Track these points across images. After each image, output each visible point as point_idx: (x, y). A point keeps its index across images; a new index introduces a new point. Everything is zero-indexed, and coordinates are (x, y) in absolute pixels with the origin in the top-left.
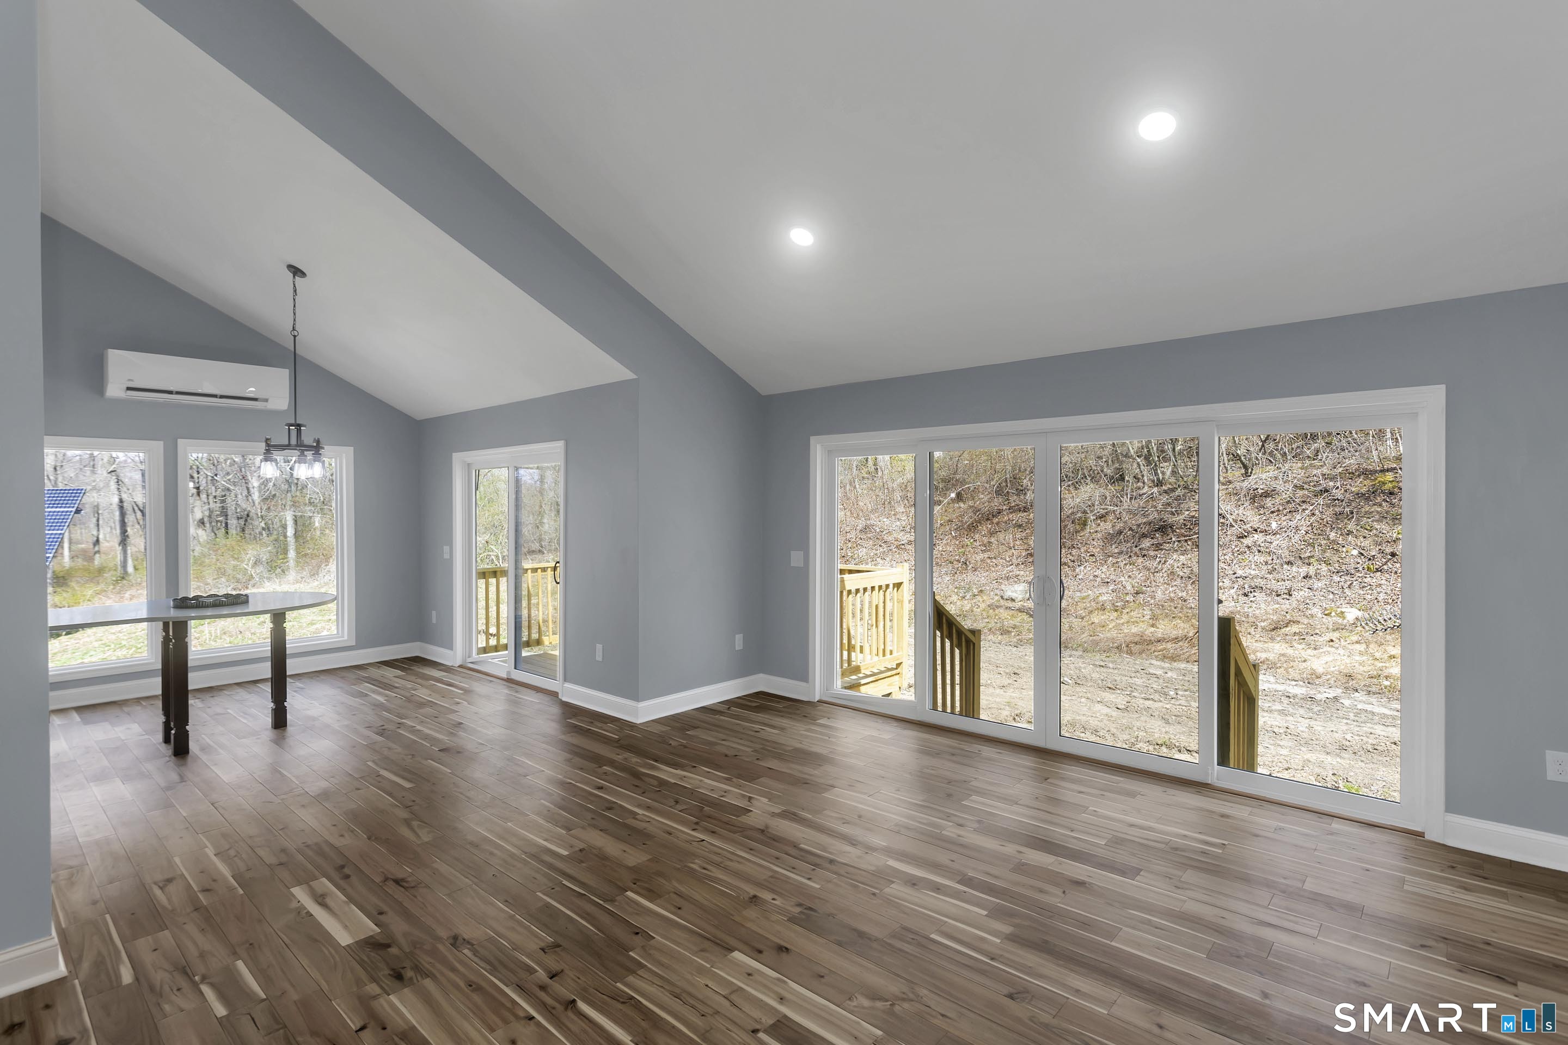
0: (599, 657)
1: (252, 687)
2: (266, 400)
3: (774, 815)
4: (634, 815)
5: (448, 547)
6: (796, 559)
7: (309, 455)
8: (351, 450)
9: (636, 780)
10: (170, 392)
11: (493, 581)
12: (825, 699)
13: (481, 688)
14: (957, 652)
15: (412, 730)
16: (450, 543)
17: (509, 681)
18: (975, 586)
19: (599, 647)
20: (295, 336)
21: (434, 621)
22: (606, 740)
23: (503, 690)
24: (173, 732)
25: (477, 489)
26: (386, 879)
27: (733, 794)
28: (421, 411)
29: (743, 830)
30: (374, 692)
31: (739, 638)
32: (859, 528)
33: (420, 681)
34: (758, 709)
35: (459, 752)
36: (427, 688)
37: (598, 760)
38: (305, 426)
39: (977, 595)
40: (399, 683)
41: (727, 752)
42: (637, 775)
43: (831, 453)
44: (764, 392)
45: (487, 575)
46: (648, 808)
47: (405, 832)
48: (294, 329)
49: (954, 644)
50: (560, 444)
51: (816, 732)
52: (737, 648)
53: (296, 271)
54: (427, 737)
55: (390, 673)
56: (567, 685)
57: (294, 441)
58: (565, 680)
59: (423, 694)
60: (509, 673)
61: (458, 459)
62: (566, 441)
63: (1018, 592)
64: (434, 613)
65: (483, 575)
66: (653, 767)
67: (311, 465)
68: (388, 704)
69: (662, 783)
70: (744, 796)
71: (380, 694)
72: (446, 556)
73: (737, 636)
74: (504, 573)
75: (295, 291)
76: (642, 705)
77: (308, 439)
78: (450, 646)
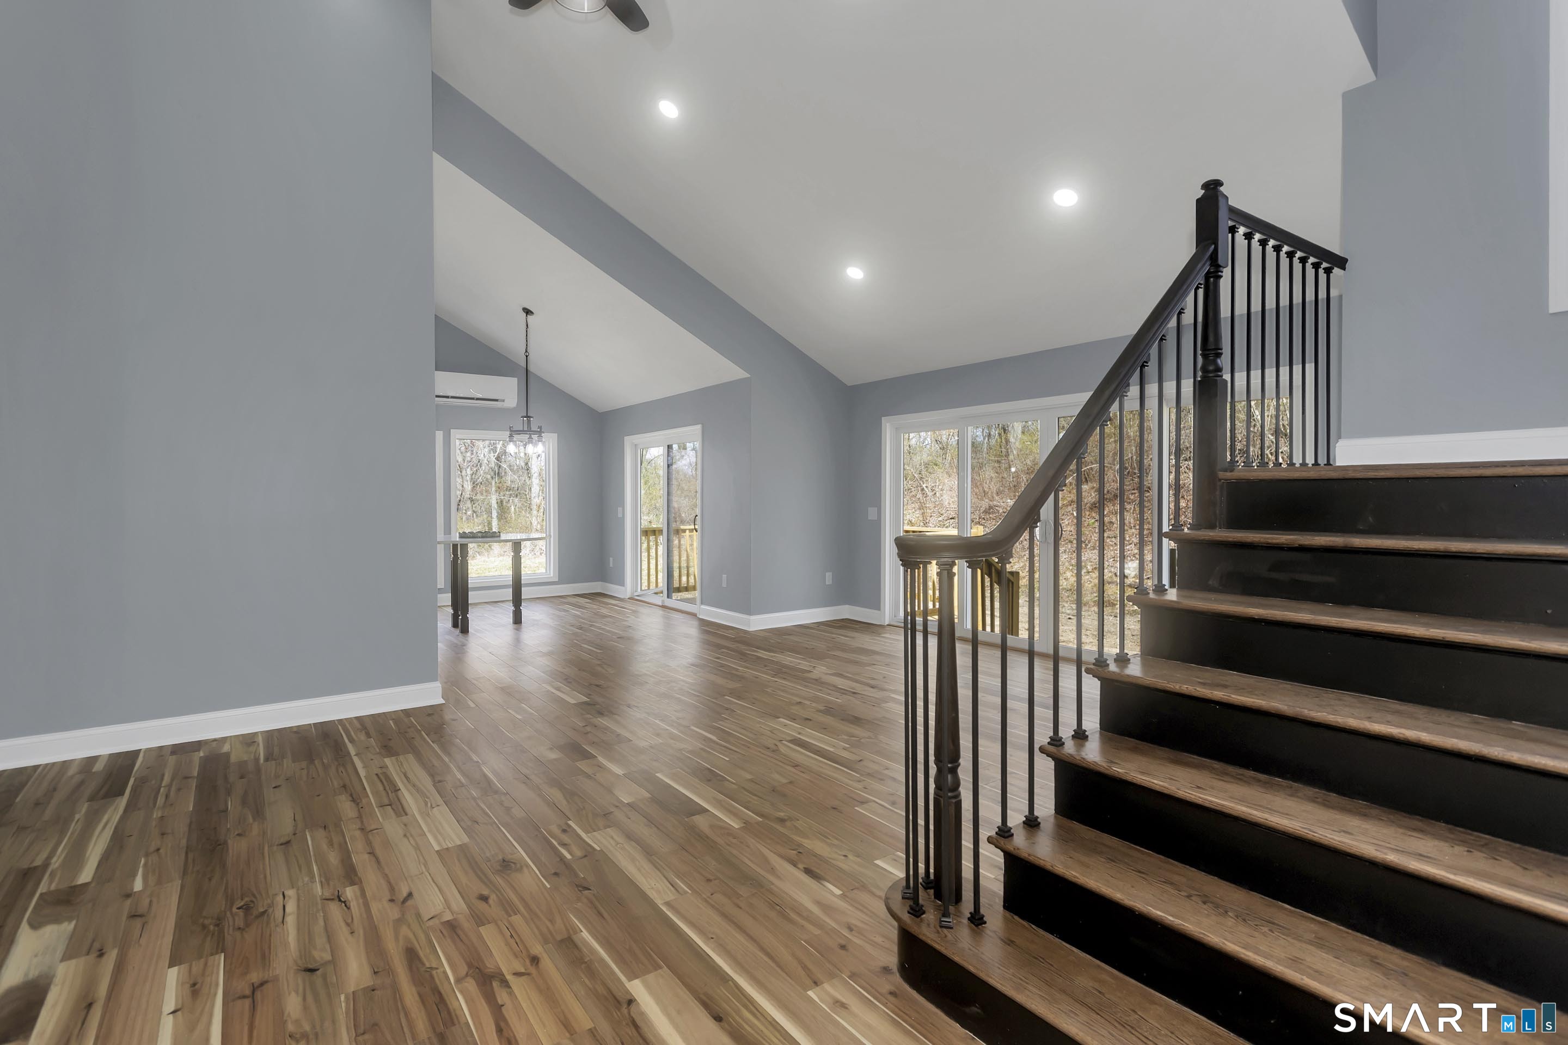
0: (724, 585)
1: (495, 605)
2: (503, 401)
3: (827, 674)
4: (737, 670)
5: (621, 508)
6: (872, 513)
7: (535, 437)
8: (555, 435)
9: (743, 656)
10: (448, 397)
11: (652, 538)
12: (892, 623)
13: (644, 610)
14: (996, 586)
15: (600, 628)
16: (622, 504)
17: (663, 607)
18: (1090, 564)
19: (724, 576)
20: (527, 356)
21: (611, 565)
22: (726, 638)
23: (660, 612)
24: (460, 617)
25: (641, 464)
26: (591, 684)
27: (804, 664)
28: (603, 406)
29: (805, 679)
30: (573, 609)
31: (829, 576)
32: (983, 509)
33: (601, 605)
34: (841, 627)
35: (629, 639)
36: (607, 608)
37: (719, 647)
38: (532, 417)
39: (1091, 572)
40: (588, 605)
41: (807, 646)
42: (744, 654)
43: (898, 430)
44: (849, 382)
45: (649, 533)
46: (747, 667)
47: (599, 669)
48: (526, 352)
49: (994, 580)
50: (699, 427)
51: (881, 641)
52: (827, 583)
53: (528, 312)
54: (609, 631)
55: (582, 601)
56: (703, 607)
57: (526, 429)
58: (702, 603)
59: (604, 611)
60: (663, 601)
61: (629, 441)
62: (703, 424)
63: (1131, 569)
64: (611, 559)
65: (646, 533)
66: (757, 652)
67: (535, 445)
68: (582, 616)
69: (759, 658)
70: (811, 666)
71: (577, 611)
72: (620, 515)
73: (827, 574)
74: (661, 531)
75: (527, 325)
76: (753, 618)
77: (534, 428)
78: (622, 583)
